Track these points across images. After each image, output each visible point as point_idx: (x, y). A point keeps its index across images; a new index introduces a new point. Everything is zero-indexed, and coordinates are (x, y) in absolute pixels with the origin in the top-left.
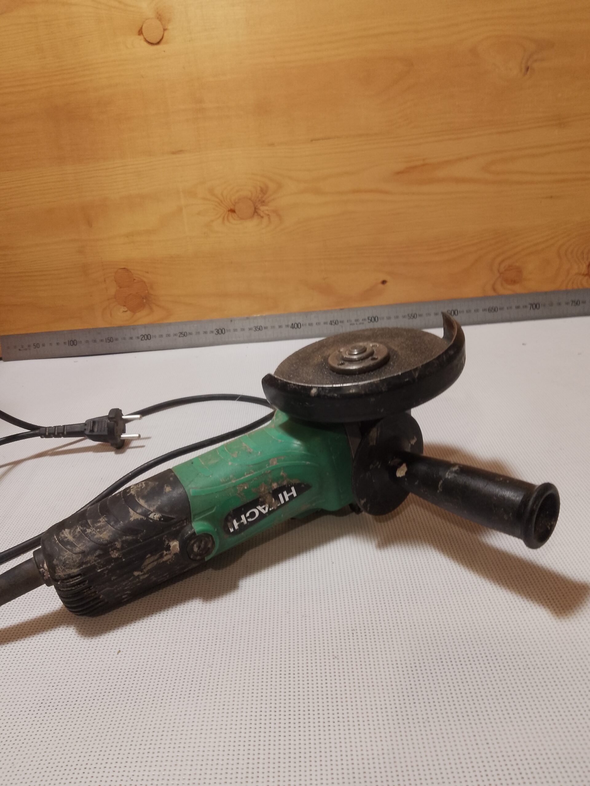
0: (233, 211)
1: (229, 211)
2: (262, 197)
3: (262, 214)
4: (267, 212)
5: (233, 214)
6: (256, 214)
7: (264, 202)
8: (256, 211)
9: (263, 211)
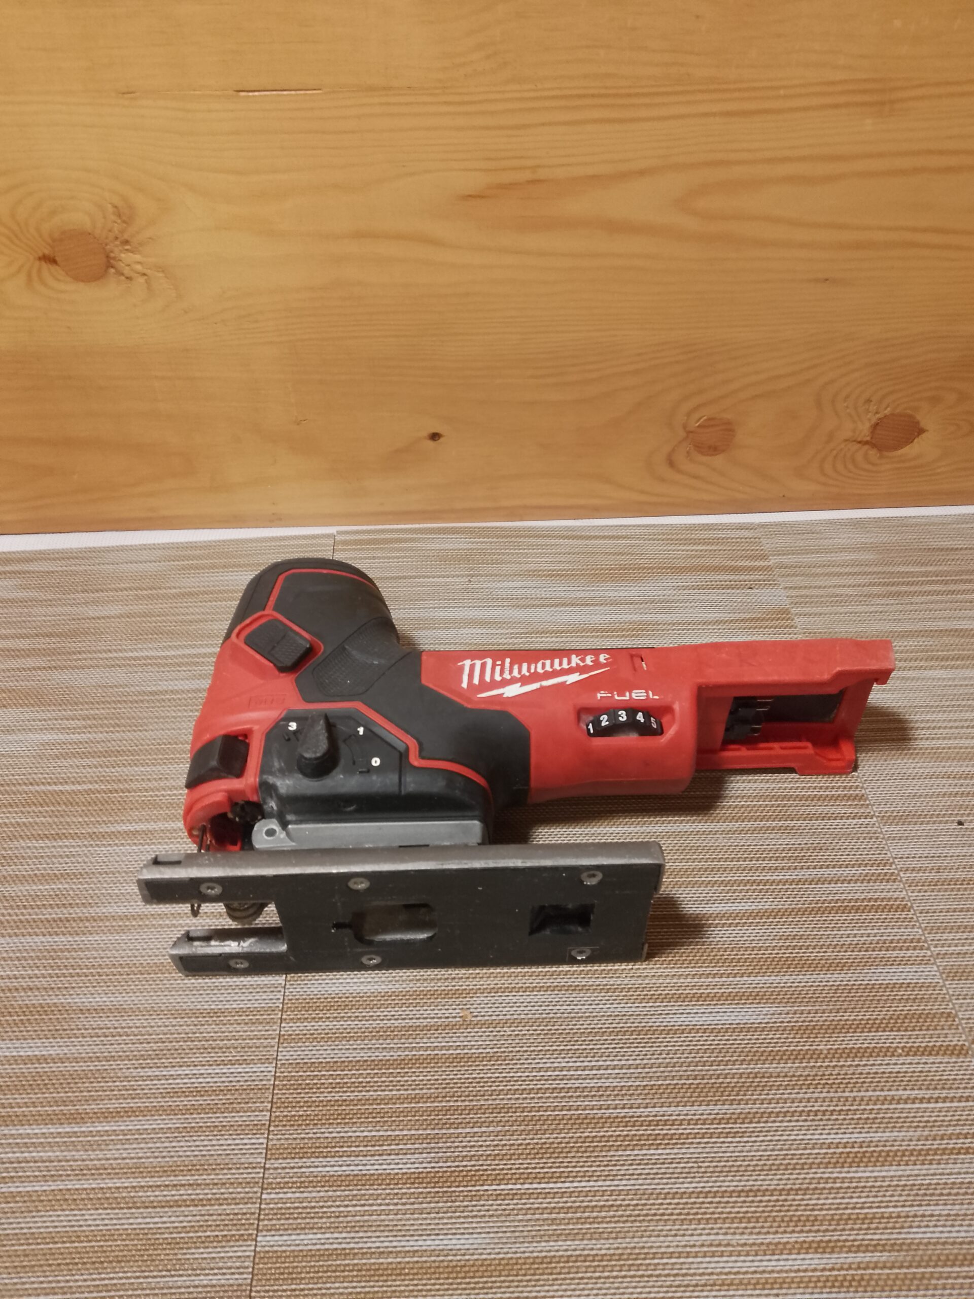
0: (50, 260)
1: (40, 259)
2: (122, 232)
3: (127, 271)
4: (139, 267)
5: (53, 268)
6: (112, 270)
7: (126, 242)
8: (109, 263)
9: (128, 265)
